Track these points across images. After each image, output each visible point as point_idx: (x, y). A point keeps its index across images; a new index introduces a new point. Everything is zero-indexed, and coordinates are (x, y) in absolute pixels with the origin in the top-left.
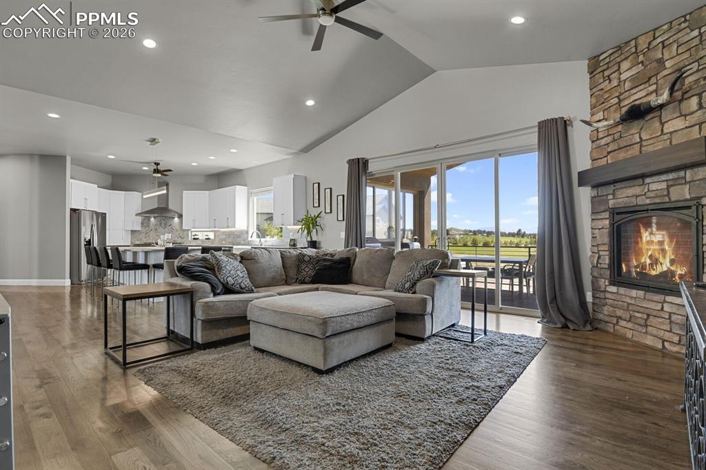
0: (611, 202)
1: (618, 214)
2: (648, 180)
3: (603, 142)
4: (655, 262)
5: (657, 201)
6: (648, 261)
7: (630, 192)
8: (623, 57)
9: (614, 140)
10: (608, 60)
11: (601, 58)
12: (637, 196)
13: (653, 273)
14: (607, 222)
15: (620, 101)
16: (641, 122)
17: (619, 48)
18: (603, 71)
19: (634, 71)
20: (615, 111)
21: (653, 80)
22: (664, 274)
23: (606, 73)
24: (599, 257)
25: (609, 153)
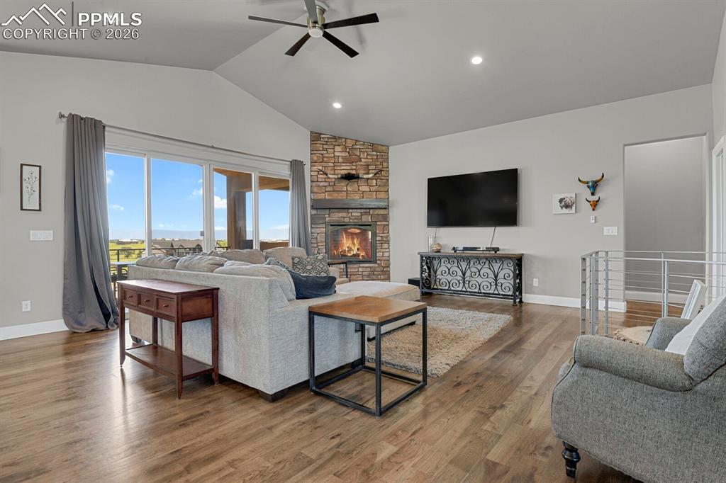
0: (327, 219)
1: (331, 225)
2: (350, 211)
3: (321, 184)
4: (350, 249)
5: (356, 221)
6: (347, 249)
7: (340, 215)
8: (337, 143)
9: (329, 185)
10: (327, 140)
11: (322, 136)
12: (344, 217)
13: (349, 255)
14: (324, 229)
15: (334, 166)
16: (348, 181)
17: (335, 137)
18: (323, 144)
19: (343, 154)
20: (331, 170)
21: (354, 164)
22: (354, 255)
23: (325, 146)
24: (319, 249)
25: (326, 191)
